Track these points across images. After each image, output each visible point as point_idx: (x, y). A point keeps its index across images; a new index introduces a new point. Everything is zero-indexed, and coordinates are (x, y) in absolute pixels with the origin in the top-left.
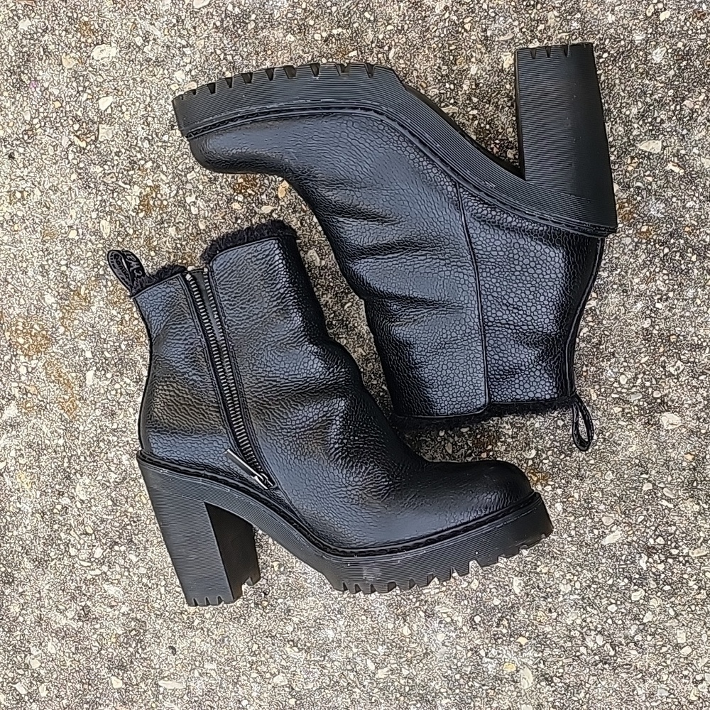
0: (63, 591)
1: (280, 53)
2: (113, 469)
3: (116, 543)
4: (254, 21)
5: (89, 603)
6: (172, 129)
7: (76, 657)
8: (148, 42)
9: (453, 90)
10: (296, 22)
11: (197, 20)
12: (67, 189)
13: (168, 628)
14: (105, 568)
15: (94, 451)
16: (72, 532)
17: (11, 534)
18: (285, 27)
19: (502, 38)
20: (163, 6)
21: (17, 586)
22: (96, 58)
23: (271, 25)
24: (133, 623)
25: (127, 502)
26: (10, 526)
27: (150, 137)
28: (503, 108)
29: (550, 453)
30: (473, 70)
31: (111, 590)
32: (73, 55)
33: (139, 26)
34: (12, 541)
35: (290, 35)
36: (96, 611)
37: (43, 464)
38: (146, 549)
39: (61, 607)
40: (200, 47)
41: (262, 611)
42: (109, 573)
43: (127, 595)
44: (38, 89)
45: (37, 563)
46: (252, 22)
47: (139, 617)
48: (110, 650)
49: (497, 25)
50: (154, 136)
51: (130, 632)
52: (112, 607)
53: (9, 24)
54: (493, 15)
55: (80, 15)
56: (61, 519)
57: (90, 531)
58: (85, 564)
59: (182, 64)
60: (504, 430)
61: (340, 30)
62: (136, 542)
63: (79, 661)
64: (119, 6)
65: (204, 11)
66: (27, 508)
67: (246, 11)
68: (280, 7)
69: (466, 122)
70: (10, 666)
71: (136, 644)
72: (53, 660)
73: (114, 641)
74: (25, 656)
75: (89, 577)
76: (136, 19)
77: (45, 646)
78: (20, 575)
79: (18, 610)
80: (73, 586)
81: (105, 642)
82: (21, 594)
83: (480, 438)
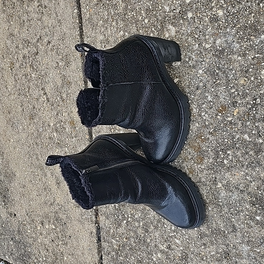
0: (163, 238)
1: (236, 63)
4: (226, 52)
5: (170, 244)
6: (197, 90)
7: (167, 260)
8: (190, 60)
10: (242, 52)
11: (207, 52)
13: (195, 258)
14: (175, 234)
17: (147, 216)
18: (238, 54)
20: (196, 47)
21: (149, 233)
22: (173, 65)
23: (233, 54)
24: (184, 254)
26: (147, 214)
27: (190, 92)
31: (177, 241)
33: (187, 54)
34: (148, 219)
35: (239, 57)
36: (173, 247)
39: (162, 243)
40: (208, 62)
41: (227, 260)
42: (176, 235)
43: (182, 244)
45: (155, 227)
46: (226, 53)
47: (186, 252)
48: (177, 261)
50: (192, 92)
51: (183, 256)
52: (177, 247)
58: (169, 231)
59: (201, 67)
61: (258, 55)
63: (167, 262)
64: (181, 48)
65: (209, 49)
67: (224, 48)
68: (236, 47)
70: (147, 258)
71: (185, 261)
72: (160, 259)
73: (178, 258)
74: (152, 256)
75: (170, 235)
76: (186, 52)
77: (157, 254)
78: (150, 230)
79: (149, 241)
80: (166, 237)
81: (175, 258)
82: (150, 236)
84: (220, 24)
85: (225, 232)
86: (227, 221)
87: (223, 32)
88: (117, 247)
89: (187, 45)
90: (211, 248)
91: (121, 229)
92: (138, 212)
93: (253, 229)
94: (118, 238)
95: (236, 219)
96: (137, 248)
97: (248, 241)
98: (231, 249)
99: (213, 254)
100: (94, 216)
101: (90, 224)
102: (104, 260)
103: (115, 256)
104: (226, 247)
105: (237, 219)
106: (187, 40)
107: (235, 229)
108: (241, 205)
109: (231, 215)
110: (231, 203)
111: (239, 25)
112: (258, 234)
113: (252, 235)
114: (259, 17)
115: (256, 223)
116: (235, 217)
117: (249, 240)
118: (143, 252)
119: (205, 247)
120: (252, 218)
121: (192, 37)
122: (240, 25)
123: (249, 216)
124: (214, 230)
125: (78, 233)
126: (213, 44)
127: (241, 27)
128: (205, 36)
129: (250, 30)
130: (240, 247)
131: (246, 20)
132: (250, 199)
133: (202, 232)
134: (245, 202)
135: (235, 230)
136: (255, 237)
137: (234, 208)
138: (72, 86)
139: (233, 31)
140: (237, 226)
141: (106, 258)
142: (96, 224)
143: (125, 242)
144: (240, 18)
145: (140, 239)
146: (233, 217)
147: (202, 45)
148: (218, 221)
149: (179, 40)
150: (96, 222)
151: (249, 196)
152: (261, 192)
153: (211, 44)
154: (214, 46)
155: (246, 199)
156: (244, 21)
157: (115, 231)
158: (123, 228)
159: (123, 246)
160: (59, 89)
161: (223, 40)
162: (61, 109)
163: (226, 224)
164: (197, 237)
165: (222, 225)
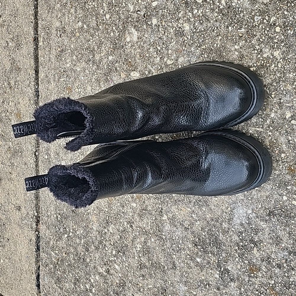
0: (102, 260)
2: (121, 226)
3: (120, 252)
5: (109, 268)
7: (104, 284)
8: (150, 73)
9: (262, 122)
11: (168, 69)
13: (133, 288)
14: (115, 259)
15: (116, 217)
16: (107, 242)
17: (89, 235)
19: (287, 105)
20: (157, 61)
21: (89, 253)
22: (132, 76)
24: (122, 281)
25: (124, 239)
26: (89, 232)
28: (283, 135)
29: (280, 285)
30: (273, 115)
31: (117, 267)
32: (125, 73)
33: (147, 67)
34: (89, 237)
36: (112, 271)
37: (101, 215)
38: (128, 258)
39: (101, 266)
42: (116, 261)
43: (121, 271)
44: (112, 83)
45: (96, 248)
48: (114, 286)
49: (286, 99)
51: (121, 283)
52: (116, 272)
53: (106, 57)
54: (285, 93)
55: (128, 58)
56: (104, 236)
57: (112, 244)
58: (110, 254)
60: (262, 268)
62: (126, 254)
64: (142, 58)
65: (171, 66)
66: (95, 229)
69: (266, 137)
70: (85, 278)
71: (122, 288)
72: (97, 282)
73: (116, 284)
74: (90, 277)
75: (110, 259)
76: (147, 64)
77: (96, 276)
78: (91, 250)
79: (89, 261)
80: (106, 260)
81: (113, 283)
82: (90, 256)
83: (252, 267)
84: (185, 40)
85: (164, 267)
87: (187, 50)
88: (55, 260)
89: (148, 56)
90: (149, 281)
91: (61, 242)
92: (80, 229)
93: (192, 270)
94: (57, 251)
95: (177, 256)
96: (76, 266)
97: (185, 282)
98: (169, 286)
99: (151, 288)
100: (34, 223)
101: (29, 231)
102: (41, 271)
103: (52, 269)
104: (163, 283)
105: (178, 256)
106: (149, 50)
107: (175, 266)
108: (184, 243)
109: (173, 251)
110: (174, 239)
111: (204, 47)
112: (197, 276)
113: (191, 276)
114: (226, 41)
115: (196, 265)
116: (176, 254)
117: (187, 281)
118: (81, 271)
119: (143, 278)
120: (193, 259)
121: (154, 48)
122: (206, 47)
123: (190, 257)
124: (154, 263)
125: (17, 237)
126: (175, 61)
127: (206, 49)
128: (168, 50)
129: (215, 55)
130: (177, 285)
131: (212, 42)
132: (193, 239)
133: (143, 263)
134: (188, 241)
135: (174, 268)
136: (193, 279)
137: (176, 244)
138: (21, 73)
139: (198, 51)
140: (177, 263)
141: (43, 270)
142: (36, 231)
143: (64, 257)
144: (207, 38)
145: (79, 257)
146: (174, 253)
147: (164, 60)
148: (159, 254)
149: (140, 48)
150: (36, 229)
151: (192, 236)
152: (205, 234)
153: (173, 61)
154: (176, 63)
155: (189, 237)
156: (210, 43)
157: (55, 243)
158: (63, 242)
159: (62, 261)
160: (7, 74)
161: (186, 59)
162: (7, 96)
163: (166, 259)
164: (137, 267)
165: (162, 259)
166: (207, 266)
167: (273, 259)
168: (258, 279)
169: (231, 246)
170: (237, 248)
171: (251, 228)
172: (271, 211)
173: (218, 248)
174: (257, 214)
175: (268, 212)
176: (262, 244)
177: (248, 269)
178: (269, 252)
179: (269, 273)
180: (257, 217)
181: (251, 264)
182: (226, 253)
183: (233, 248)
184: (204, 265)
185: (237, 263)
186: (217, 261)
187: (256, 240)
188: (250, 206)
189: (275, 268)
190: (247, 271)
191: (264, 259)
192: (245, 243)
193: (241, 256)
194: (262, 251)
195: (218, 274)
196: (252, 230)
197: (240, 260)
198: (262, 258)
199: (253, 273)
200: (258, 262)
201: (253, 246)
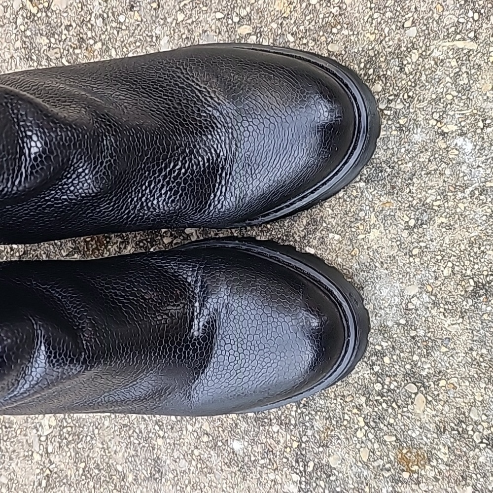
6: (131, 10)
12: (9, 56)
27: (105, 15)
38: (11, 459)
50: (110, 14)
60: (438, 453)
83: (406, 454)
85: (124, 478)
86: (139, 444)
93: (213, 478)
95: (168, 441)
105: (172, 442)
107: (159, 472)
109: (157, 427)
115: (226, 461)
116: (166, 435)
120: (220, 444)
123: (211, 438)
124: (92, 467)
133: (55, 470)
135: (157, 475)
140: (168, 462)
146: (161, 433)
148: (110, 440)
163: (134, 453)
164: (36, 484)
165: (121, 454)
166: (262, 462)
167: (475, 422)
168: (422, 485)
169: (343, 396)
170: (363, 399)
171: (413, 338)
172: (482, 284)
173: (301, 405)
174: (436, 296)
175: (472, 288)
176: (442, 383)
177: (392, 459)
178: (463, 404)
179: (459, 467)
180: (435, 304)
181: (405, 445)
182: (327, 419)
183: (351, 401)
184: (253, 459)
185: (358, 446)
186: (295, 445)
187: (424, 373)
188: (414, 275)
189: (477, 450)
190: (388, 466)
191: (445, 427)
192: (390, 383)
193: (372, 424)
194: (442, 403)
195: (294, 482)
196: (415, 343)
197: (370, 435)
198: (441, 425)
199: (409, 470)
200: (426, 436)
201: (416, 391)
